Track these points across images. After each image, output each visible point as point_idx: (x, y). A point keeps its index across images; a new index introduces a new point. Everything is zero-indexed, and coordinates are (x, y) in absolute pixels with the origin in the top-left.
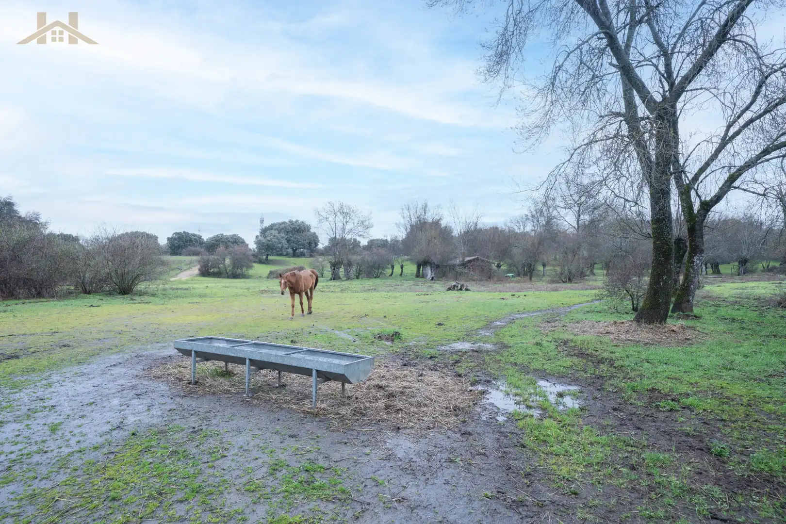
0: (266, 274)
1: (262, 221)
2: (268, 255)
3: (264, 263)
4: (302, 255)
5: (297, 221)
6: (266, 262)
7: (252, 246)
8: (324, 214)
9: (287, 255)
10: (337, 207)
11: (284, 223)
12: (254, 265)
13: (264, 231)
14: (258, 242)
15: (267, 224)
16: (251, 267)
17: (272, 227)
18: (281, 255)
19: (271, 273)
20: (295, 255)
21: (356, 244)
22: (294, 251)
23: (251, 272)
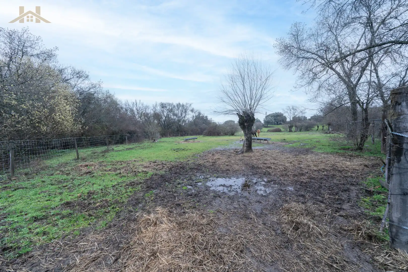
0: (267, 131)
1: (266, 113)
2: (267, 125)
3: (266, 127)
4: (280, 124)
5: (278, 112)
6: (267, 127)
7: (263, 122)
8: (286, 110)
9: (275, 124)
10: (291, 108)
11: (273, 114)
12: (263, 128)
13: (266, 117)
14: (264, 121)
15: (268, 114)
16: (262, 129)
17: (269, 116)
18: (272, 124)
19: (268, 130)
20: (277, 124)
21: (305, 118)
22: (277, 122)
23: (262, 130)
